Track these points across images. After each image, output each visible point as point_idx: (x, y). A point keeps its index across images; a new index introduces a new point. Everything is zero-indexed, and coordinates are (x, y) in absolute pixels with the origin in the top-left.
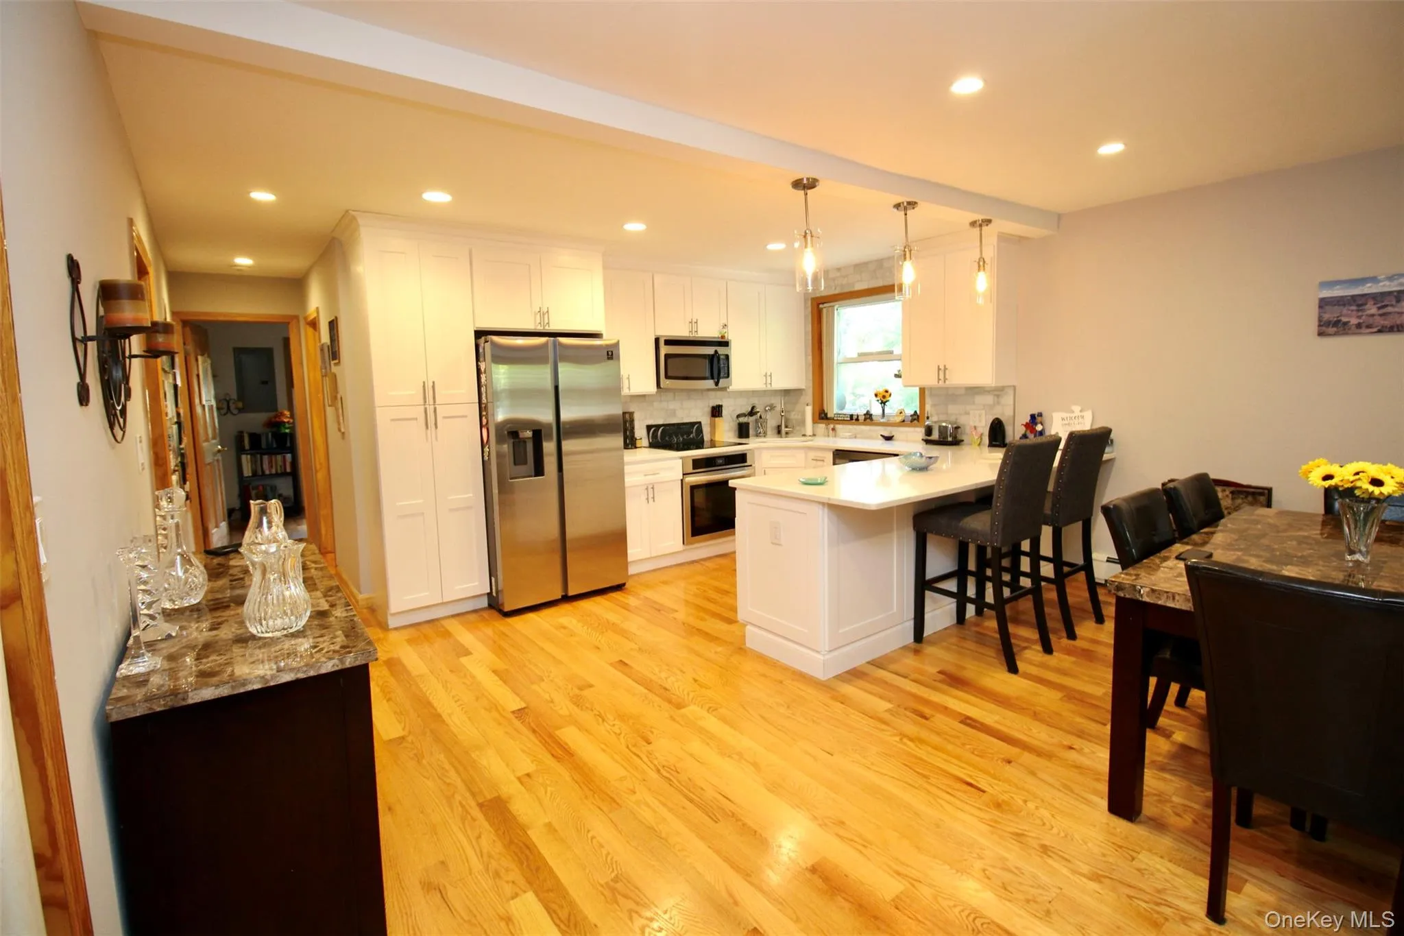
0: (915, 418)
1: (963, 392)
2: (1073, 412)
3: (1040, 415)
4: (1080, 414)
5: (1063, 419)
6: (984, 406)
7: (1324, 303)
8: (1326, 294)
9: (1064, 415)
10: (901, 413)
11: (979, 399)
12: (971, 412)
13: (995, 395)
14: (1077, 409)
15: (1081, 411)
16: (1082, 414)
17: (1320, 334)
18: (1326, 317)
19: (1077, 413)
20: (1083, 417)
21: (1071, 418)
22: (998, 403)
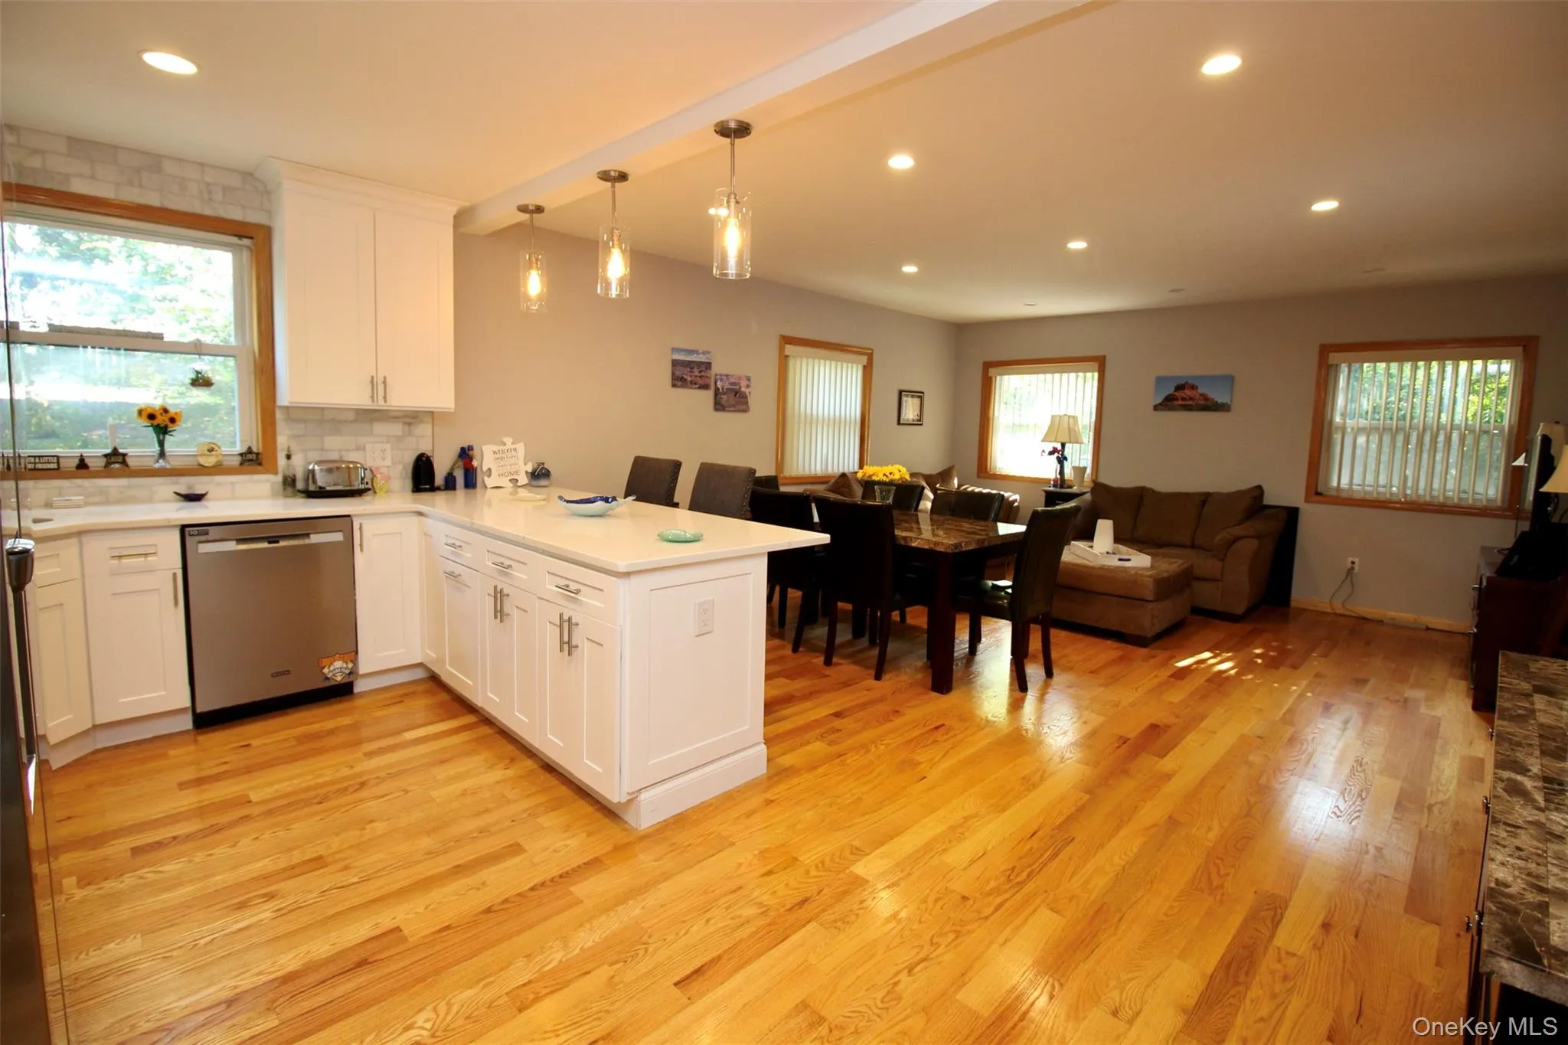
0: (252, 461)
1: (351, 416)
2: (505, 444)
3: (470, 448)
4: (512, 447)
5: (495, 453)
6: (388, 436)
7: (675, 363)
8: (677, 357)
9: (496, 448)
10: (211, 450)
11: (379, 428)
12: (368, 447)
13: (404, 423)
14: (508, 441)
15: (513, 443)
16: (515, 446)
17: (674, 386)
18: (677, 373)
19: (509, 445)
20: (515, 450)
21: (503, 451)
22: (410, 434)
